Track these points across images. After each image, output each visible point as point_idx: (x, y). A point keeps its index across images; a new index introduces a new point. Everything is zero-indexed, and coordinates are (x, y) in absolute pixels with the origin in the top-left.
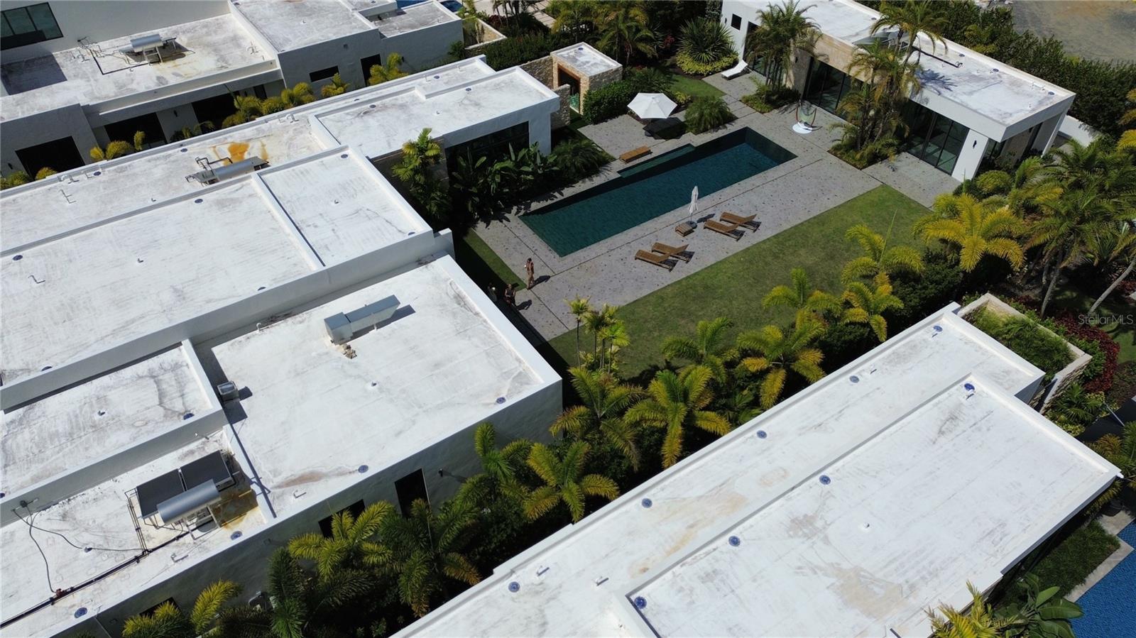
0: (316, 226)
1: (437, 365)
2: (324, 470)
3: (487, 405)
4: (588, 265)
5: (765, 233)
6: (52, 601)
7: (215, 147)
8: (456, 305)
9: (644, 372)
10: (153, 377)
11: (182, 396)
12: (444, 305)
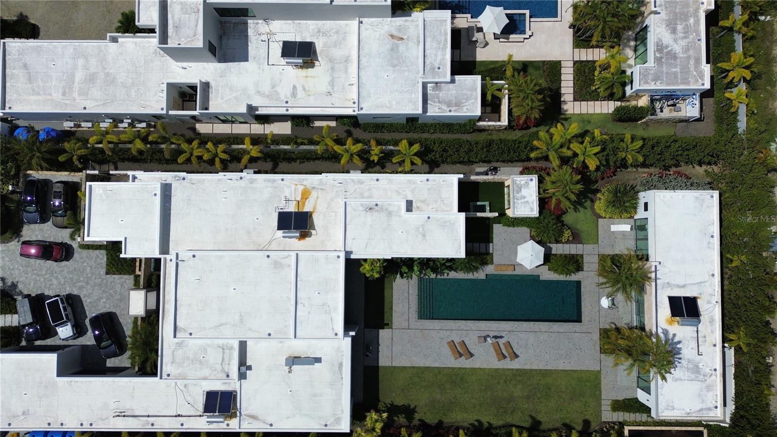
0: (304, 305)
1: (315, 395)
2: (260, 417)
3: (321, 424)
4: (426, 332)
5: (515, 365)
6: (176, 416)
7: (296, 185)
8: (338, 369)
9: (404, 405)
10: (223, 349)
11: (229, 364)
12: (333, 365)
